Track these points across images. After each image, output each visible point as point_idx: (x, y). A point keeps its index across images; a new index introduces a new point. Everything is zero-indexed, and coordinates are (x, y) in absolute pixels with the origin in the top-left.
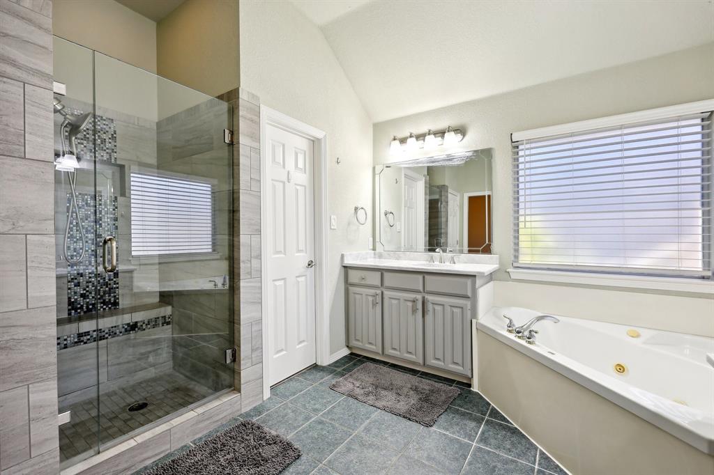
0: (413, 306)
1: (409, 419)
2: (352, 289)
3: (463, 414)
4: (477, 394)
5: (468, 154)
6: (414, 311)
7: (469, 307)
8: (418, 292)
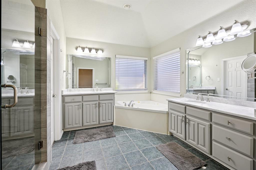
0: (95, 106)
1: (110, 138)
2: (66, 105)
3: (118, 131)
4: (115, 126)
5: (104, 58)
6: (96, 107)
7: (113, 102)
8: (97, 101)
